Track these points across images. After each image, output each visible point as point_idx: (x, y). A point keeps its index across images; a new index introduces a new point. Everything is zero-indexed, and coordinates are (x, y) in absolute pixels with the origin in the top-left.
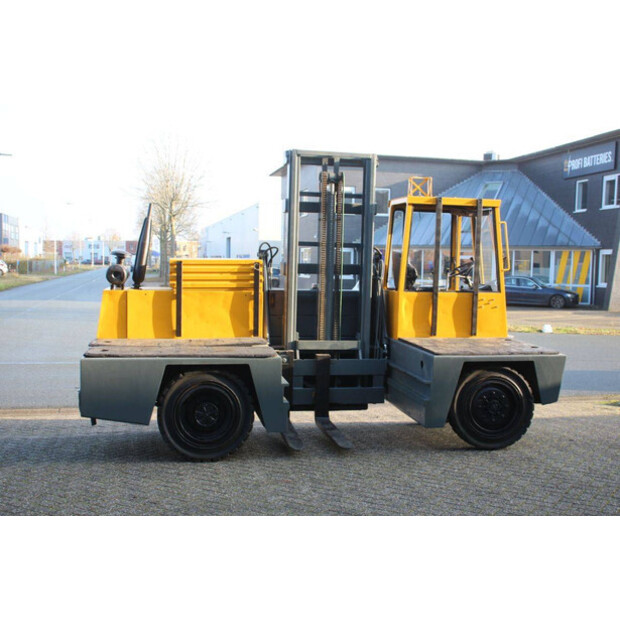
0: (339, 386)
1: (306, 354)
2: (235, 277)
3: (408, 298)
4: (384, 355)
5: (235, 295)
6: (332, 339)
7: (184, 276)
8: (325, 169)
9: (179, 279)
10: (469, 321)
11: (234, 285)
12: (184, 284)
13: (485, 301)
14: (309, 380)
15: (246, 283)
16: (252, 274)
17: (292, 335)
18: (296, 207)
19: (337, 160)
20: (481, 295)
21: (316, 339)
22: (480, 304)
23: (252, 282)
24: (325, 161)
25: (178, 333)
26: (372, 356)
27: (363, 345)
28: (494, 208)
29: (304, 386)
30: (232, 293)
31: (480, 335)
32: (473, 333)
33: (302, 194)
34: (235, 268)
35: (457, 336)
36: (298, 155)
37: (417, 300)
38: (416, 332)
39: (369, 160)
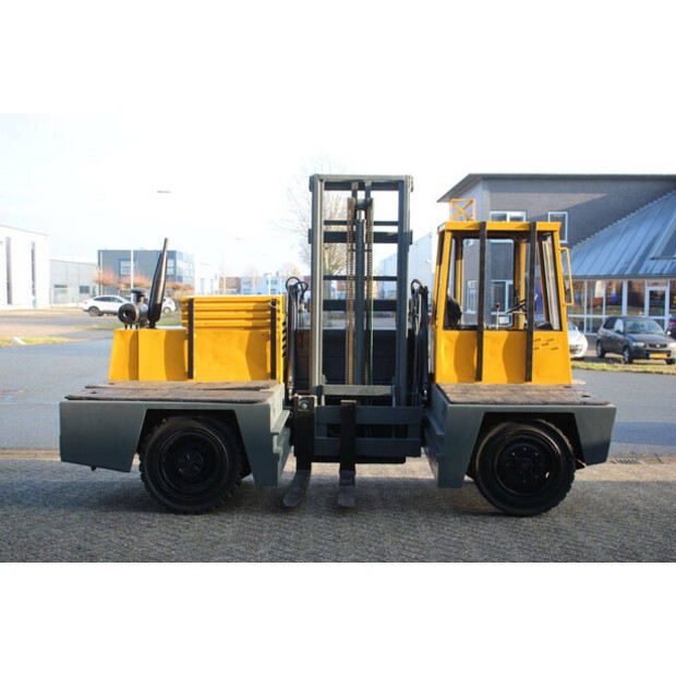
0: (369, 436)
1: (332, 400)
2: (250, 315)
3: (448, 338)
4: (423, 402)
5: (250, 334)
6: (363, 383)
7: (195, 314)
8: (355, 195)
9: (190, 318)
10: (524, 365)
11: (250, 324)
12: (195, 322)
13: (543, 341)
14: (333, 429)
15: (263, 321)
16: (269, 312)
17: (318, 378)
18: (319, 237)
19: (368, 184)
20: (537, 334)
21: (344, 383)
22: (535, 345)
23: (269, 321)
24: (355, 186)
25: (190, 375)
26: (409, 403)
27: (397, 391)
28: (552, 232)
29: (329, 436)
30: (248, 332)
31: (536, 381)
32: (528, 378)
33: (328, 223)
34: (251, 306)
35: (509, 381)
36: (321, 181)
37: (459, 340)
38: (459, 377)
39: (402, 182)
